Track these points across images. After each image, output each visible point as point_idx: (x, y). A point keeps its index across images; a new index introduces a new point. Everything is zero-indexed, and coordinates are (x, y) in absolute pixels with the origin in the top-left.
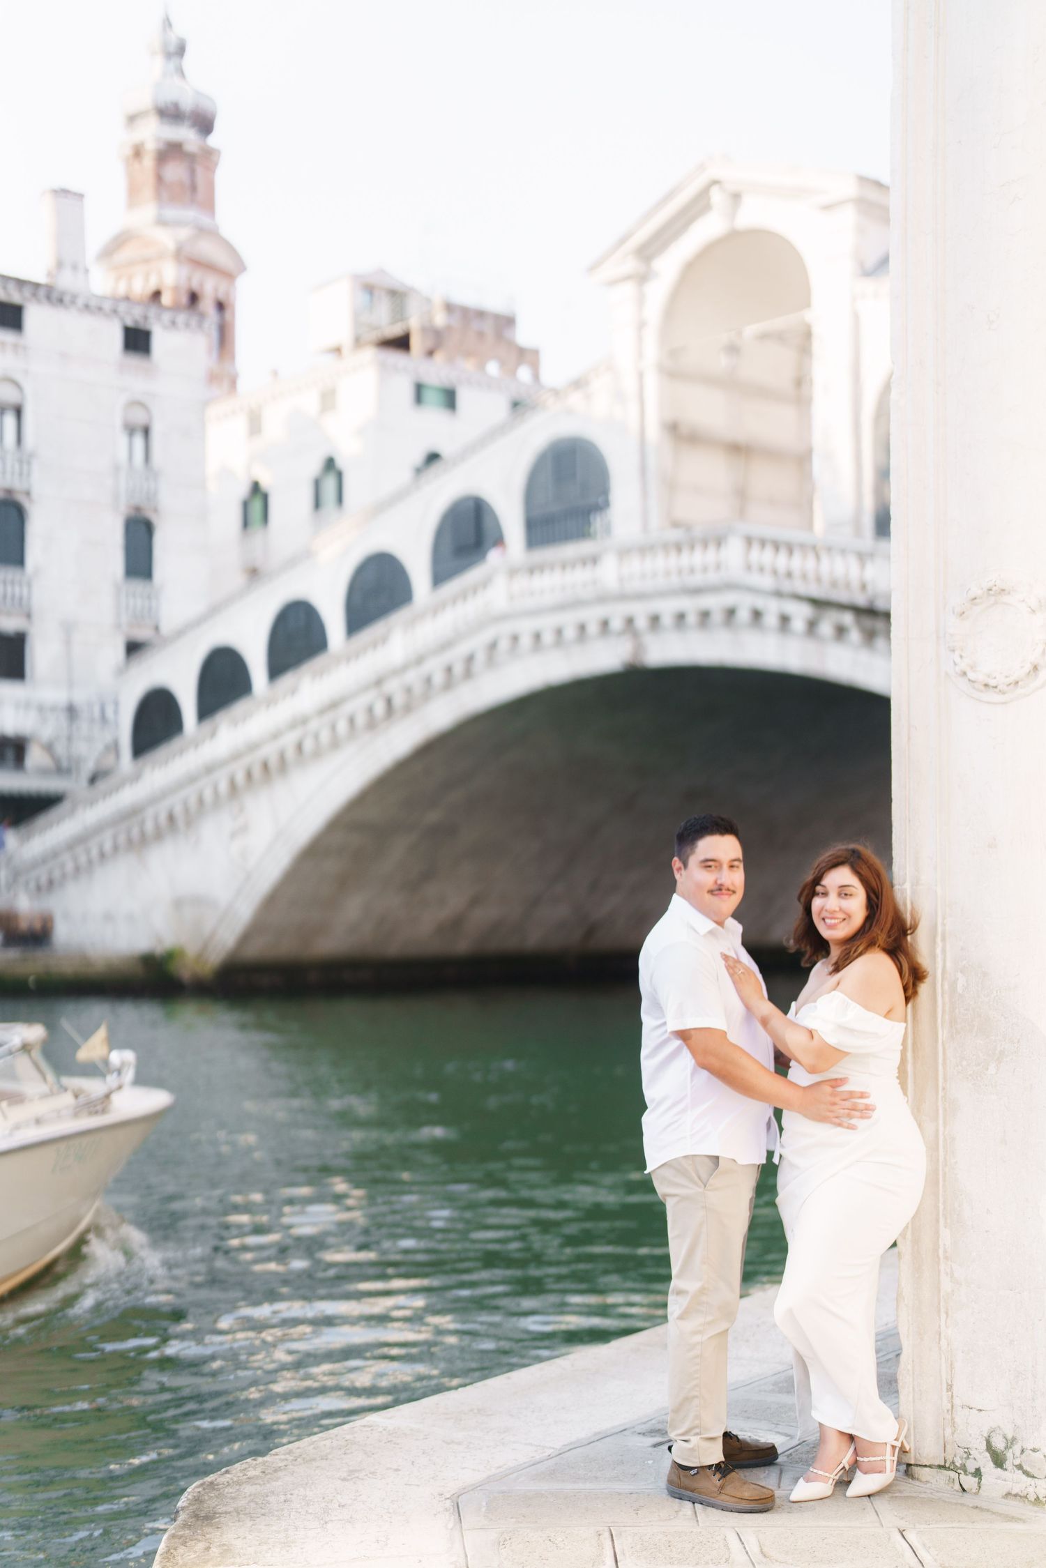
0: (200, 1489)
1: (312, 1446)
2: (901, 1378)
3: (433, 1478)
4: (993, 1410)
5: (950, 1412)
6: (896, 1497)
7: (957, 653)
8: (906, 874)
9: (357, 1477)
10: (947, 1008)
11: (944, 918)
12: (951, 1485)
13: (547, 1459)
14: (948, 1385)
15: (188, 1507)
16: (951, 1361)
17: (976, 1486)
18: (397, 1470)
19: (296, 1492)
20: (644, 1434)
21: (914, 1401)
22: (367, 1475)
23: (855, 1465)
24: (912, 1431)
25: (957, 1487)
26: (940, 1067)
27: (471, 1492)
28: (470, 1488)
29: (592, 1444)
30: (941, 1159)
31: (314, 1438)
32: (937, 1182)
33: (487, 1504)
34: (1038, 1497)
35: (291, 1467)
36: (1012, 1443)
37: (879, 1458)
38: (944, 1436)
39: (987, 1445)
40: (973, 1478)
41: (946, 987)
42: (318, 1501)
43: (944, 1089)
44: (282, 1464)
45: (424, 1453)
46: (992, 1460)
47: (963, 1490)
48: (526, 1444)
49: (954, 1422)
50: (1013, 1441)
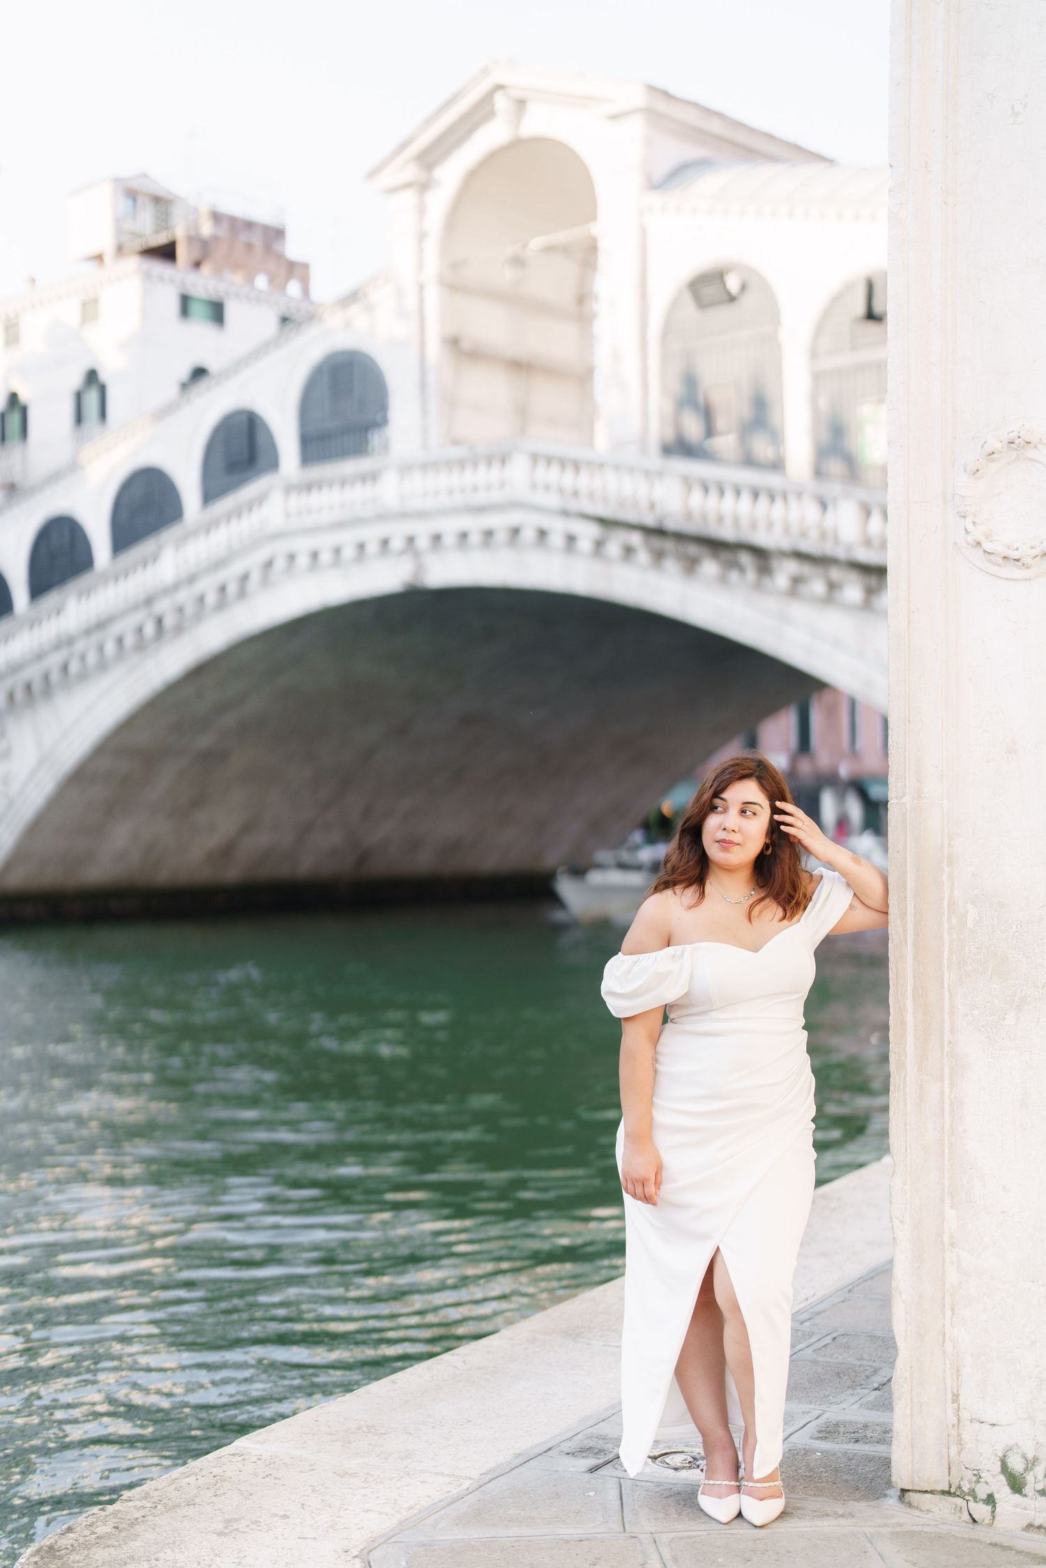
3: (332, 1527)
4: (1010, 1425)
5: (956, 1428)
7: (969, 519)
8: (905, 785)
9: (237, 1530)
10: (955, 947)
11: (951, 839)
12: (959, 1515)
13: (467, 1495)
14: (954, 1395)
16: (957, 1367)
17: (989, 1516)
18: (285, 1517)
20: (574, 1454)
21: (912, 1415)
22: (248, 1526)
25: (966, 1517)
26: (946, 1017)
27: (383, 1544)
28: (384, 1539)
29: (514, 1471)
30: (947, 1126)
35: (150, 1518)
36: (1033, 1464)
38: (949, 1456)
39: (1002, 1467)
40: (985, 1506)
41: (954, 921)
43: (950, 1043)
44: (138, 1514)
45: (313, 1491)
46: (1008, 1484)
47: (974, 1521)
48: (436, 1474)
49: (961, 1439)
50: (1034, 1462)
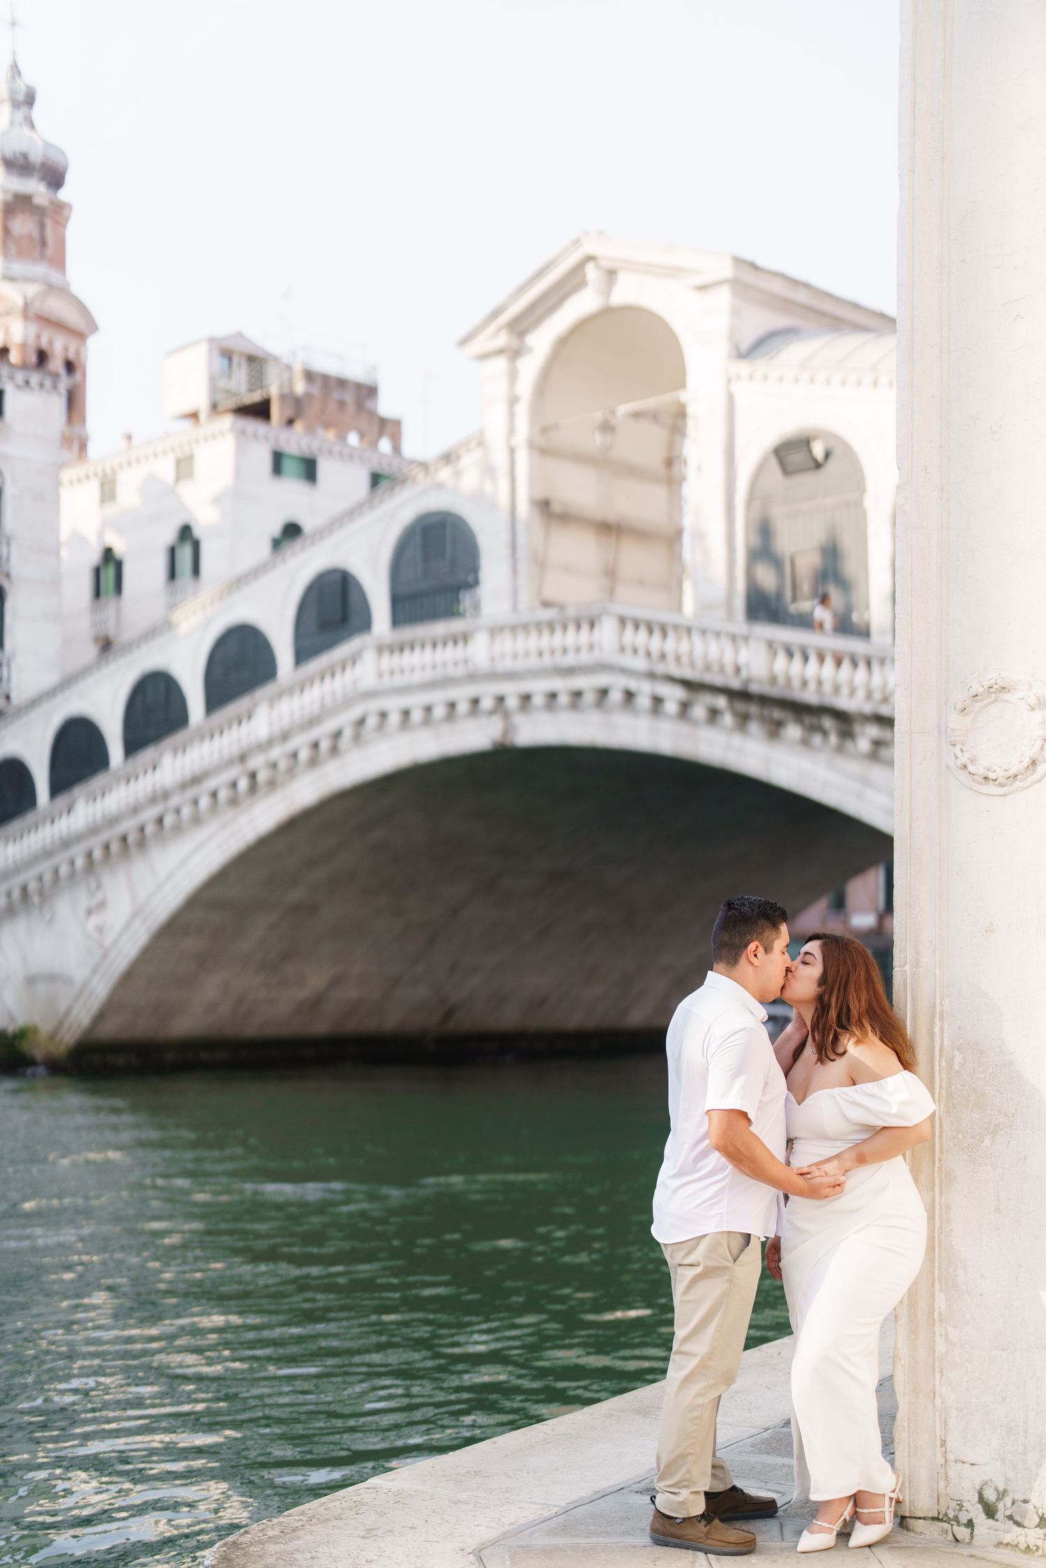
0: (225, 1549)
1: (323, 1508)
2: (897, 1435)
3: (450, 1535)
4: (986, 1464)
5: (943, 1467)
6: (895, 1547)
8: (906, 957)
9: (376, 1535)
10: (944, 1084)
11: (942, 999)
12: (945, 1536)
13: (556, 1517)
14: (942, 1440)
15: (218, 1565)
16: (945, 1419)
17: (968, 1537)
18: (413, 1528)
19: (320, 1549)
20: (641, 1492)
21: (909, 1456)
22: (385, 1533)
23: (856, 1516)
24: (907, 1485)
25: (950, 1537)
26: (937, 1140)
27: (491, 1547)
28: (491, 1543)
29: (594, 1502)
30: (937, 1226)
31: (323, 1499)
32: (933, 1248)
33: (510, 1557)
34: (1028, 1546)
35: (308, 1527)
36: (1003, 1495)
37: (878, 1510)
38: (938, 1490)
39: (979, 1498)
40: (965, 1529)
41: (944, 1064)
42: (345, 1558)
43: (940, 1160)
44: (299, 1524)
45: (434, 1512)
46: (984, 1512)
47: (957, 1540)
48: (531, 1502)
49: (947, 1476)
50: (1004, 1493)
